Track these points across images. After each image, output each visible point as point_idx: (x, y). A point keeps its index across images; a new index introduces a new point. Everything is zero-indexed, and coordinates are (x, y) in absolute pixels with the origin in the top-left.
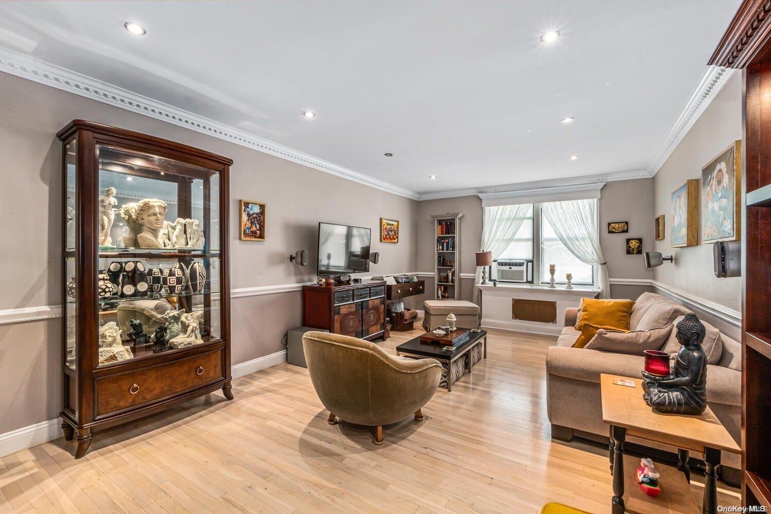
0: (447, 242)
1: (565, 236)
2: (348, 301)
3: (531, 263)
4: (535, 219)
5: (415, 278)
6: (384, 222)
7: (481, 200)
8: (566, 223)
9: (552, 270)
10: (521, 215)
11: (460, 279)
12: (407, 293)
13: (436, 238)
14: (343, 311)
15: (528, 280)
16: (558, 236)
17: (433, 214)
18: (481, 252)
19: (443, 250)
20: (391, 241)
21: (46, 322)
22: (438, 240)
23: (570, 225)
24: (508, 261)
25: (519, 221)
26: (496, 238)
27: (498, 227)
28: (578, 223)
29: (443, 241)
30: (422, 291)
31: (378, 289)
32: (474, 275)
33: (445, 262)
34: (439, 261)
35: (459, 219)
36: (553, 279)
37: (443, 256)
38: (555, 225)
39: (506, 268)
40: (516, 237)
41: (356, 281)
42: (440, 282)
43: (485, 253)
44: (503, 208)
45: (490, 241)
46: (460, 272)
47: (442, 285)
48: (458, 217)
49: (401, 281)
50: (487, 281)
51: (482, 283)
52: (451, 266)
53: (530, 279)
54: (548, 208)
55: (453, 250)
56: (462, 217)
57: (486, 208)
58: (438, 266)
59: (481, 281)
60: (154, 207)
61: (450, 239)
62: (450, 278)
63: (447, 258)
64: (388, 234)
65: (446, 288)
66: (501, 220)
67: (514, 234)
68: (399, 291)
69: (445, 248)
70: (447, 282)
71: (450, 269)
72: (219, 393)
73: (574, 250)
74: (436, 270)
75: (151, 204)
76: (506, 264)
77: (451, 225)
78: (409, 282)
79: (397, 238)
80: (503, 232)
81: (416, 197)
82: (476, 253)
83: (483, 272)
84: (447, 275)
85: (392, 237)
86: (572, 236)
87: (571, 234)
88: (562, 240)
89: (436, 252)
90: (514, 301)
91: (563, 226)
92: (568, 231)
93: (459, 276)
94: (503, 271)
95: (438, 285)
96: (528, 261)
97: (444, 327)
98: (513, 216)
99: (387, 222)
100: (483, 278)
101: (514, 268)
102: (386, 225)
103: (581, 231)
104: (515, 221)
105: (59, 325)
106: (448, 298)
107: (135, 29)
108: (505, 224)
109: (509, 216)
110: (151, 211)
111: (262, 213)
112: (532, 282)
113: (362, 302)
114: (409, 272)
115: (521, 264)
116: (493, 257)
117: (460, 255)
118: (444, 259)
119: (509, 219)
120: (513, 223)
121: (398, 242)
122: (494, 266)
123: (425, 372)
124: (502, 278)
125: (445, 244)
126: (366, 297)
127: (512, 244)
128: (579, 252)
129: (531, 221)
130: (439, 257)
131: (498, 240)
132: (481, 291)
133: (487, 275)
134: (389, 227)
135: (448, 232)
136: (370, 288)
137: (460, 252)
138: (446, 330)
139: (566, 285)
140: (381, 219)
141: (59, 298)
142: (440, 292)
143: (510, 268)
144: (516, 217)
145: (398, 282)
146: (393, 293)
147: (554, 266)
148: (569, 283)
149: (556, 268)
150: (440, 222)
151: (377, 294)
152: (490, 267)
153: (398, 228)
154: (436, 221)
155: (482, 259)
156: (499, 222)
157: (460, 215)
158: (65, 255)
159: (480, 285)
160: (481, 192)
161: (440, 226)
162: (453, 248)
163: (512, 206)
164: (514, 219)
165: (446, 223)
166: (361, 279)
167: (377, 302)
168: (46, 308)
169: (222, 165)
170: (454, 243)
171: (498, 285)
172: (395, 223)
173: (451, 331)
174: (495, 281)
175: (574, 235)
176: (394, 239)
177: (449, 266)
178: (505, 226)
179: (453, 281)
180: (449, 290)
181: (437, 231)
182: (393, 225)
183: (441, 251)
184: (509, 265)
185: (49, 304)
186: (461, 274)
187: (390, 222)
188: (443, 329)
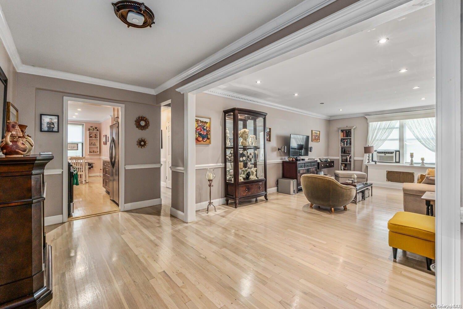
0: (346, 141)
1: (420, 137)
2: (303, 168)
3: (398, 152)
4: (401, 128)
5: (329, 159)
6: (313, 132)
7: (367, 119)
8: (421, 130)
9: (412, 156)
10: (392, 126)
11: (354, 161)
12: (326, 167)
13: (340, 139)
14: (301, 172)
15: (396, 161)
16: (416, 138)
17: (338, 127)
18: (367, 146)
19: (344, 145)
20: (316, 141)
21: (220, 168)
22: (341, 140)
23: (424, 131)
24: (384, 151)
25: (391, 130)
26: (377, 138)
27: (377, 133)
28: (429, 131)
29: (344, 141)
30: (333, 166)
31: (314, 163)
32: (362, 158)
33: (345, 151)
34: (342, 151)
35: (353, 129)
36: (412, 161)
37: (344, 148)
38: (414, 132)
39: (383, 155)
40: (389, 138)
41: (303, 160)
42: (342, 162)
43: (369, 147)
44: (381, 123)
45: (372, 140)
46: (354, 157)
47: (344, 163)
48: (353, 128)
49: (323, 161)
50: (371, 161)
51: (368, 163)
52: (349, 154)
53: (397, 160)
54: (409, 122)
55: (350, 145)
56: (355, 128)
57: (370, 123)
58: (341, 153)
59: (367, 161)
60: (247, 132)
61: (348, 140)
62: (349, 160)
63: (347, 149)
64: (315, 138)
65: (346, 165)
66: (379, 129)
67: (388, 136)
68: (322, 165)
69: (345, 144)
70: (347, 162)
71: (349, 155)
72: (263, 198)
73: (426, 145)
74: (340, 155)
75: (246, 131)
76: (382, 153)
77: (349, 132)
78: (326, 161)
79: (319, 139)
80: (380, 136)
81: (328, 118)
82: (364, 147)
83: (368, 157)
84: (347, 158)
85: (317, 139)
86: (424, 137)
87: (423, 136)
88: (418, 139)
89: (340, 146)
90: (387, 172)
91: (419, 132)
92: (422, 135)
93: (354, 159)
94: (380, 156)
95: (341, 163)
96: (396, 151)
97: (351, 180)
98: (387, 127)
99: (315, 132)
100: (368, 160)
101: (387, 155)
102: (314, 134)
103: (431, 134)
104: (388, 130)
105: (223, 170)
106: (347, 170)
107: (259, 82)
108: (382, 131)
109: (384, 127)
110: (246, 134)
111: (270, 131)
112: (399, 162)
113: (308, 169)
114: (325, 156)
115: (392, 153)
116: (375, 149)
117: (354, 148)
118: (344, 150)
119: (384, 128)
120: (387, 131)
121: (319, 142)
122: (375, 154)
123: (351, 189)
124: (380, 160)
125: (345, 142)
126: (309, 167)
127: (386, 142)
128: (429, 146)
129: (398, 130)
130: (342, 149)
131: (377, 140)
132: (367, 166)
133: (371, 158)
134: (316, 134)
135: (347, 136)
136: (311, 163)
137: (354, 146)
138: (352, 181)
139: (421, 164)
140: (312, 131)
141: (223, 161)
142: (342, 167)
143: (385, 155)
144: (389, 127)
145: (321, 161)
146: (320, 166)
147: (413, 153)
148: (423, 163)
149: (414, 155)
150: (342, 131)
151: (314, 165)
152: (372, 154)
153: (320, 134)
154: (340, 131)
155: (367, 150)
156: (378, 131)
157: (354, 127)
158: (226, 148)
159: (366, 163)
160: (367, 115)
161: (342, 133)
162: (350, 144)
163: (386, 122)
164: (387, 128)
165: (346, 132)
166: (305, 159)
167: (314, 169)
168: (221, 164)
169: (263, 115)
170: (350, 142)
171: (377, 163)
172: (318, 132)
173: (354, 182)
174: (376, 162)
175: (426, 136)
176: (318, 140)
177: (347, 154)
178: (381, 132)
179: (350, 161)
180: (348, 166)
181: (341, 135)
182: (317, 133)
183: (343, 146)
184: (384, 153)
185: (222, 163)
186: (355, 158)
187: (316, 132)
188: (351, 181)
